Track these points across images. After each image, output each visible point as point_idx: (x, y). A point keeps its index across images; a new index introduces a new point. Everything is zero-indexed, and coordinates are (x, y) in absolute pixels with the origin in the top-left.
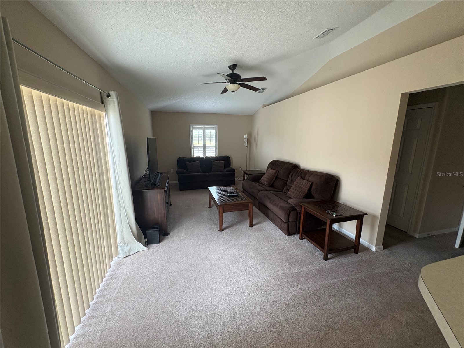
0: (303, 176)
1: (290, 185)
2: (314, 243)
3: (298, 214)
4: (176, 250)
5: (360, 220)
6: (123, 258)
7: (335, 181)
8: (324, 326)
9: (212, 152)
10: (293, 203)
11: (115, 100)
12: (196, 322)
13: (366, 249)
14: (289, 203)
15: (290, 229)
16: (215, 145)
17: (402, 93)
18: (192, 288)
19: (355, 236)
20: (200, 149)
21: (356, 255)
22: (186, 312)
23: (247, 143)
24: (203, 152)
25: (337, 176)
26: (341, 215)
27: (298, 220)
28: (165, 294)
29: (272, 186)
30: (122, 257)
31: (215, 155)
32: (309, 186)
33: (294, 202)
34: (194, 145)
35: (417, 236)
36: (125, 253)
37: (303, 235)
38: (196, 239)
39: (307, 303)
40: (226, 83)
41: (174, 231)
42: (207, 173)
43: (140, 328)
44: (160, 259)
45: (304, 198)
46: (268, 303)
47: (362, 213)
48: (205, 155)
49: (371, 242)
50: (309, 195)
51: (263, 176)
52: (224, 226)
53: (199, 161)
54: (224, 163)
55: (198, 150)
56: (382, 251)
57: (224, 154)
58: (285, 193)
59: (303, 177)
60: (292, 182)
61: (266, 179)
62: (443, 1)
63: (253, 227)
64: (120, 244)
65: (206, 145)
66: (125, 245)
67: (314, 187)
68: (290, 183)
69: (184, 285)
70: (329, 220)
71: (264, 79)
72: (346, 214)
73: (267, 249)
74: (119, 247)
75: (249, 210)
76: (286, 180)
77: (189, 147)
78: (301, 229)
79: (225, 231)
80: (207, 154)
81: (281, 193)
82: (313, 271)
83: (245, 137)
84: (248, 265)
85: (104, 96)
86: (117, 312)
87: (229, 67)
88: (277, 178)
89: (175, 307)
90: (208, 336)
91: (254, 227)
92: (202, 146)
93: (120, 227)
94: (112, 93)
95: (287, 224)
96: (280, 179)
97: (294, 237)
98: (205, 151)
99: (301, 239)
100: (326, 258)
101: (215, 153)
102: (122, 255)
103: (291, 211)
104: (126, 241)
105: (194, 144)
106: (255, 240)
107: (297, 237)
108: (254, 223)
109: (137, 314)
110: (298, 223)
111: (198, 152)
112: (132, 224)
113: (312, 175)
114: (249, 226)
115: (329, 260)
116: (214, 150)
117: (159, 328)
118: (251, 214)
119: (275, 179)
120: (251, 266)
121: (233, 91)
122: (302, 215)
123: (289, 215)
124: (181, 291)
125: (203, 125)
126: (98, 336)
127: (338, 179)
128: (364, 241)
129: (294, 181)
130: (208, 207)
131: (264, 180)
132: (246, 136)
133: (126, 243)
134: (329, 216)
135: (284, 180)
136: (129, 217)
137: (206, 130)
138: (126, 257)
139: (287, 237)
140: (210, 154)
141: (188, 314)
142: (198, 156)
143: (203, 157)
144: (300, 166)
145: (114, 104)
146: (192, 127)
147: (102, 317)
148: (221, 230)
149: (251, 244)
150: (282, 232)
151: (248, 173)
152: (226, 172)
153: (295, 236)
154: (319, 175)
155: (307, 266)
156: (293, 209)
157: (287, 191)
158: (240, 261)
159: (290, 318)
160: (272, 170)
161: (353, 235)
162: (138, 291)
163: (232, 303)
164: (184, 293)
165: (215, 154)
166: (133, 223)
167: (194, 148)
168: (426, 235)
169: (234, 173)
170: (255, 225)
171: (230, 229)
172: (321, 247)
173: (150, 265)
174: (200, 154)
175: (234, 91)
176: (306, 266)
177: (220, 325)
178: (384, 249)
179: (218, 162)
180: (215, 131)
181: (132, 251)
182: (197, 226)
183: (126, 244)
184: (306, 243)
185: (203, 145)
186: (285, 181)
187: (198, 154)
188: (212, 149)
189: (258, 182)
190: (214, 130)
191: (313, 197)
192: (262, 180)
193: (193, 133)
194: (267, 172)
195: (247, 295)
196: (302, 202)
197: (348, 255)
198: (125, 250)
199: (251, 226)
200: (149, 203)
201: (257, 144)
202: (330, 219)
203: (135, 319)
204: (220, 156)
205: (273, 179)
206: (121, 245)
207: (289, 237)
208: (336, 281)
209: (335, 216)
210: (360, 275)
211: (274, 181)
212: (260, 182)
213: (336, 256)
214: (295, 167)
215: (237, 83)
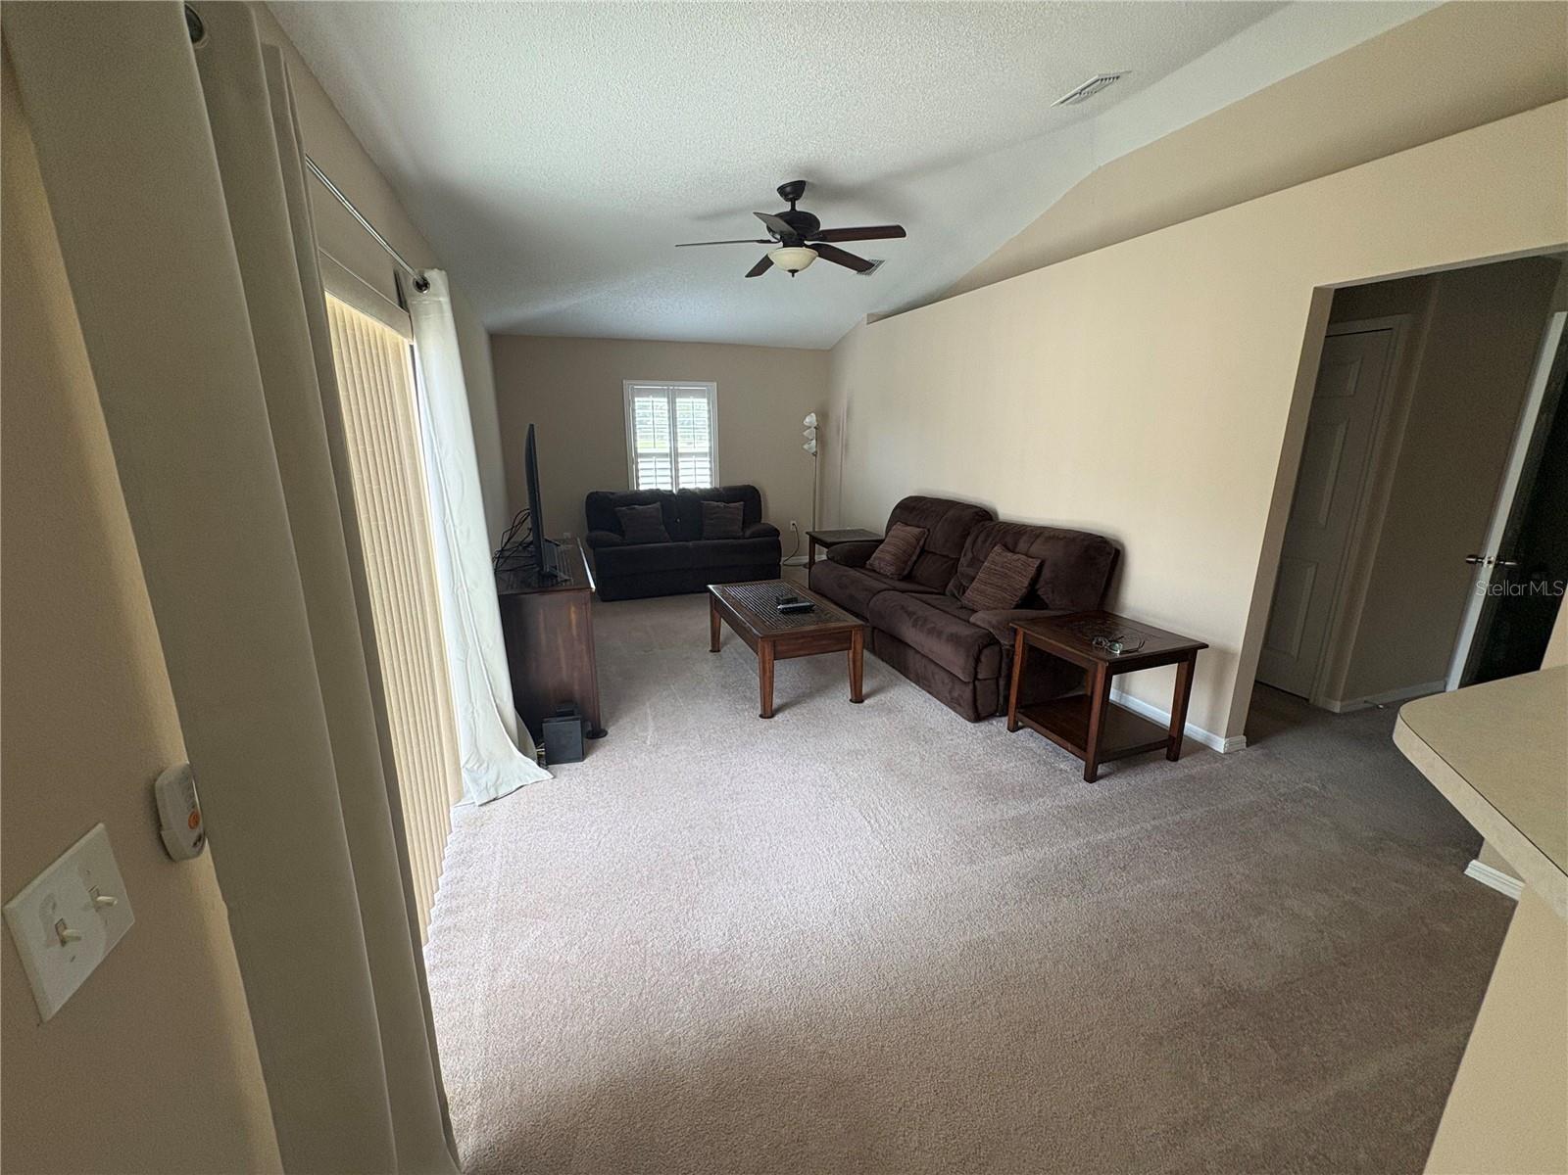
0: (1009, 540)
1: (970, 571)
2: (1055, 737)
3: (1004, 656)
4: (643, 775)
5: (1185, 664)
6: (481, 805)
7: (1110, 554)
8: (1107, 941)
9: (698, 472)
10: (990, 623)
11: (445, 300)
12: (755, 954)
13: (1201, 748)
14: (974, 624)
15: (979, 703)
16: (710, 448)
17: (1315, 288)
18: (719, 873)
19: (1170, 716)
20: (659, 465)
21: (1173, 764)
22: (721, 934)
23: (814, 441)
24: (668, 472)
25: (1114, 540)
26: (1136, 650)
27: (1004, 672)
28: (643, 892)
29: (908, 578)
30: (477, 804)
31: (711, 483)
32: (1032, 571)
33: (994, 622)
34: (639, 451)
35: (1337, 707)
36: (485, 791)
37: (1020, 716)
38: (694, 742)
39: (1055, 891)
40: (769, 242)
41: (621, 722)
42: (691, 544)
43: (598, 981)
44: (598, 802)
45: (1017, 607)
46: (947, 897)
47: (1194, 643)
48: (677, 484)
49: (1212, 727)
50: (1030, 599)
51: (877, 547)
52: (777, 701)
53: (659, 503)
54: (742, 507)
55: (652, 465)
56: (1243, 750)
57: (739, 480)
58: (953, 595)
59: (1011, 548)
60: (976, 562)
61: (888, 557)
62: (1447, 4)
63: (862, 701)
64: (467, 763)
65: (680, 451)
66: (482, 767)
67: (1046, 573)
68: (968, 566)
69: (694, 868)
70: (1103, 666)
71: (897, 232)
72: (1149, 648)
73: (917, 760)
74: (464, 774)
75: (851, 652)
76: (952, 559)
77: (622, 457)
78: (1013, 700)
79: (779, 718)
80: (681, 480)
81: (942, 597)
82: (1058, 812)
83: (810, 422)
84: (872, 806)
85: (409, 286)
86: (512, 946)
87: (782, 190)
88: (923, 551)
89: (685, 924)
90: (798, 984)
91: (866, 702)
92: (666, 455)
93: (466, 709)
94: (436, 277)
95: (971, 686)
96: (935, 554)
97: (992, 724)
98: (677, 470)
99: (1013, 728)
100: (1091, 777)
101: (711, 475)
102: (475, 796)
103: (986, 646)
104: (483, 756)
105: (639, 445)
106: (878, 737)
107: (1000, 724)
108: (865, 690)
109: (577, 947)
110: (1002, 683)
111: (652, 473)
112: (501, 700)
113: (1039, 541)
114: (851, 700)
115: (1101, 782)
116: (708, 465)
117: (652, 977)
118: (859, 664)
119: (919, 557)
120: (880, 808)
121: (793, 272)
122: (1018, 660)
123: (977, 660)
124: (689, 881)
125: (667, 383)
126: (478, 1009)
127: (1120, 548)
128: (1193, 728)
129: (981, 558)
130: (710, 648)
131: (882, 558)
132: (811, 420)
133: (483, 762)
134: (1102, 654)
135: (947, 556)
136: (494, 680)
137: (678, 400)
138: (488, 802)
139: (970, 725)
140: (692, 479)
141: (726, 938)
142: (654, 487)
143: (671, 491)
144: (996, 514)
145: (441, 311)
146: (633, 389)
147: (471, 960)
148: (768, 713)
149: (869, 750)
150: (953, 713)
151: (829, 540)
152: (750, 538)
153: (994, 722)
154: (1061, 536)
155: (1041, 800)
156: (990, 641)
157: (959, 593)
158: (845, 796)
159: (1013, 928)
160: (909, 528)
161: (1164, 713)
162: (557, 889)
163: (848, 904)
164: (701, 886)
165: (708, 479)
166: (505, 699)
167: (639, 460)
168: (1359, 703)
169: (779, 542)
170: (869, 696)
171: (796, 710)
172: (1079, 747)
173: (574, 820)
174: (659, 480)
175: (797, 271)
176: (1036, 799)
177: (824, 957)
178: (1247, 746)
179: (722, 504)
180: (709, 403)
181: (504, 785)
182: (690, 707)
183: (485, 765)
184: (1031, 741)
185: (671, 448)
186: (952, 562)
187: (653, 480)
188: (698, 465)
189: (863, 566)
190: (705, 400)
191: (1044, 606)
192: (877, 562)
193: (634, 410)
194: (891, 533)
195: (885, 882)
196: (1019, 620)
197: (1152, 765)
198: (483, 782)
199: (858, 698)
200: (543, 637)
201: (846, 446)
202: (1105, 661)
203: (572, 958)
204: (723, 485)
205: (911, 556)
206: (468, 766)
207: (977, 725)
208: (1124, 832)
209: (1121, 654)
210: (1188, 815)
211: (915, 562)
212: (868, 566)
213: (1119, 770)
214: (980, 518)
215: (806, 242)
